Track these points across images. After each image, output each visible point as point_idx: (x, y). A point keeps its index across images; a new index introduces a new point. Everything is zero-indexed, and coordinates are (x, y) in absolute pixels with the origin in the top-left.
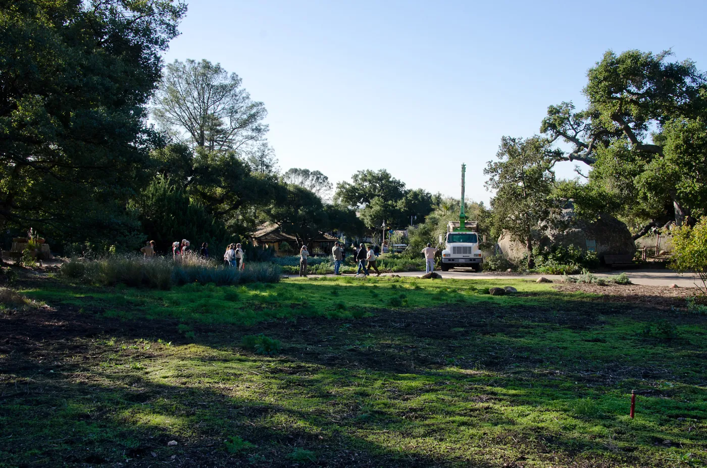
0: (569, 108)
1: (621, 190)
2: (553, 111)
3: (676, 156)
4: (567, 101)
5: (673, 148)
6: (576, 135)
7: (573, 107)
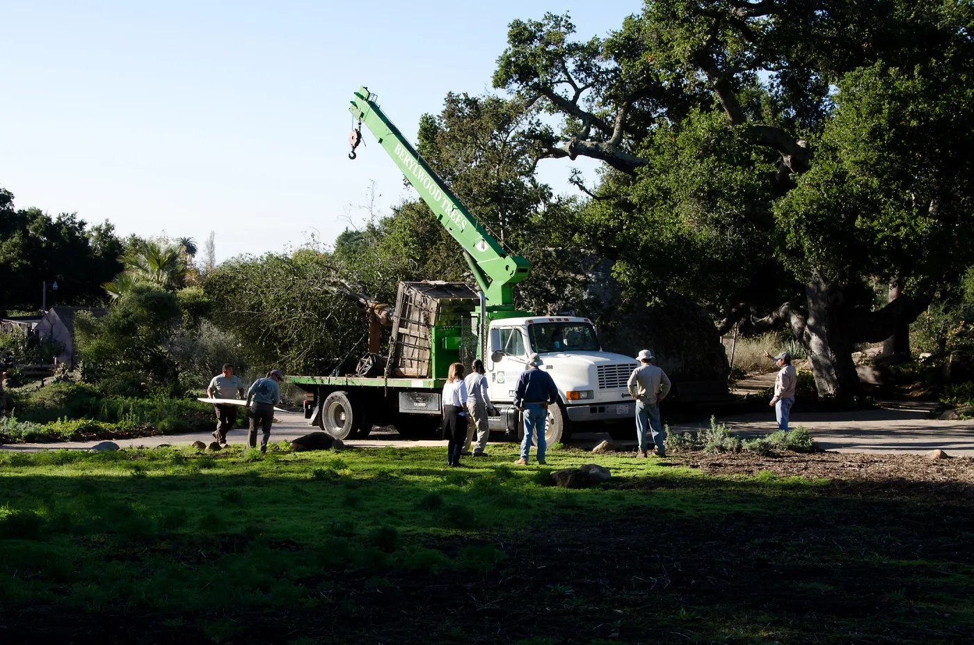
0: (563, 29)
1: (723, 229)
2: (520, 34)
3: (874, 155)
4: (559, 13)
5: (864, 134)
6: (576, 97)
7: (570, 27)
